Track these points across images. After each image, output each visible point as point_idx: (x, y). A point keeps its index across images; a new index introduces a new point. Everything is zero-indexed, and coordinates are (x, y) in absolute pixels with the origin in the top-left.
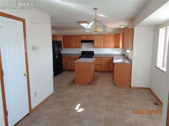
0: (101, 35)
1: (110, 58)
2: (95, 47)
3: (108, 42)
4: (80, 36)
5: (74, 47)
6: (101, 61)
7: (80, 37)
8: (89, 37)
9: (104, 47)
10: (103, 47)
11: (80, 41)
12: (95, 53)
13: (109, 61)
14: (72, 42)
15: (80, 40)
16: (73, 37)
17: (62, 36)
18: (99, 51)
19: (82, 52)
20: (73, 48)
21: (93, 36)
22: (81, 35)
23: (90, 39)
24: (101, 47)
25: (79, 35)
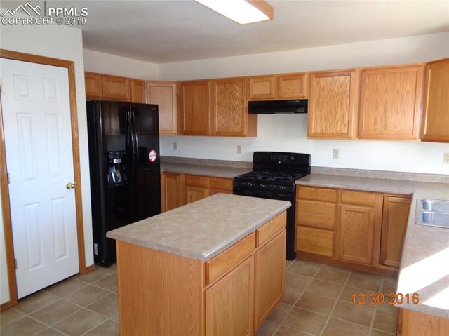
0: (347, 73)
1: (391, 199)
2: (311, 136)
3: (386, 110)
4: (243, 82)
5: (219, 134)
6: (338, 211)
7: (243, 87)
8: (283, 84)
9: (360, 136)
10: (353, 132)
11: (246, 105)
12: (314, 163)
13: (385, 215)
14: (213, 109)
15: (243, 101)
16: (217, 88)
17: (174, 86)
18: (336, 154)
19: (256, 153)
20: (214, 135)
21: (305, 79)
22: (248, 78)
23: (290, 92)
24: (345, 136)
25: (242, 79)
